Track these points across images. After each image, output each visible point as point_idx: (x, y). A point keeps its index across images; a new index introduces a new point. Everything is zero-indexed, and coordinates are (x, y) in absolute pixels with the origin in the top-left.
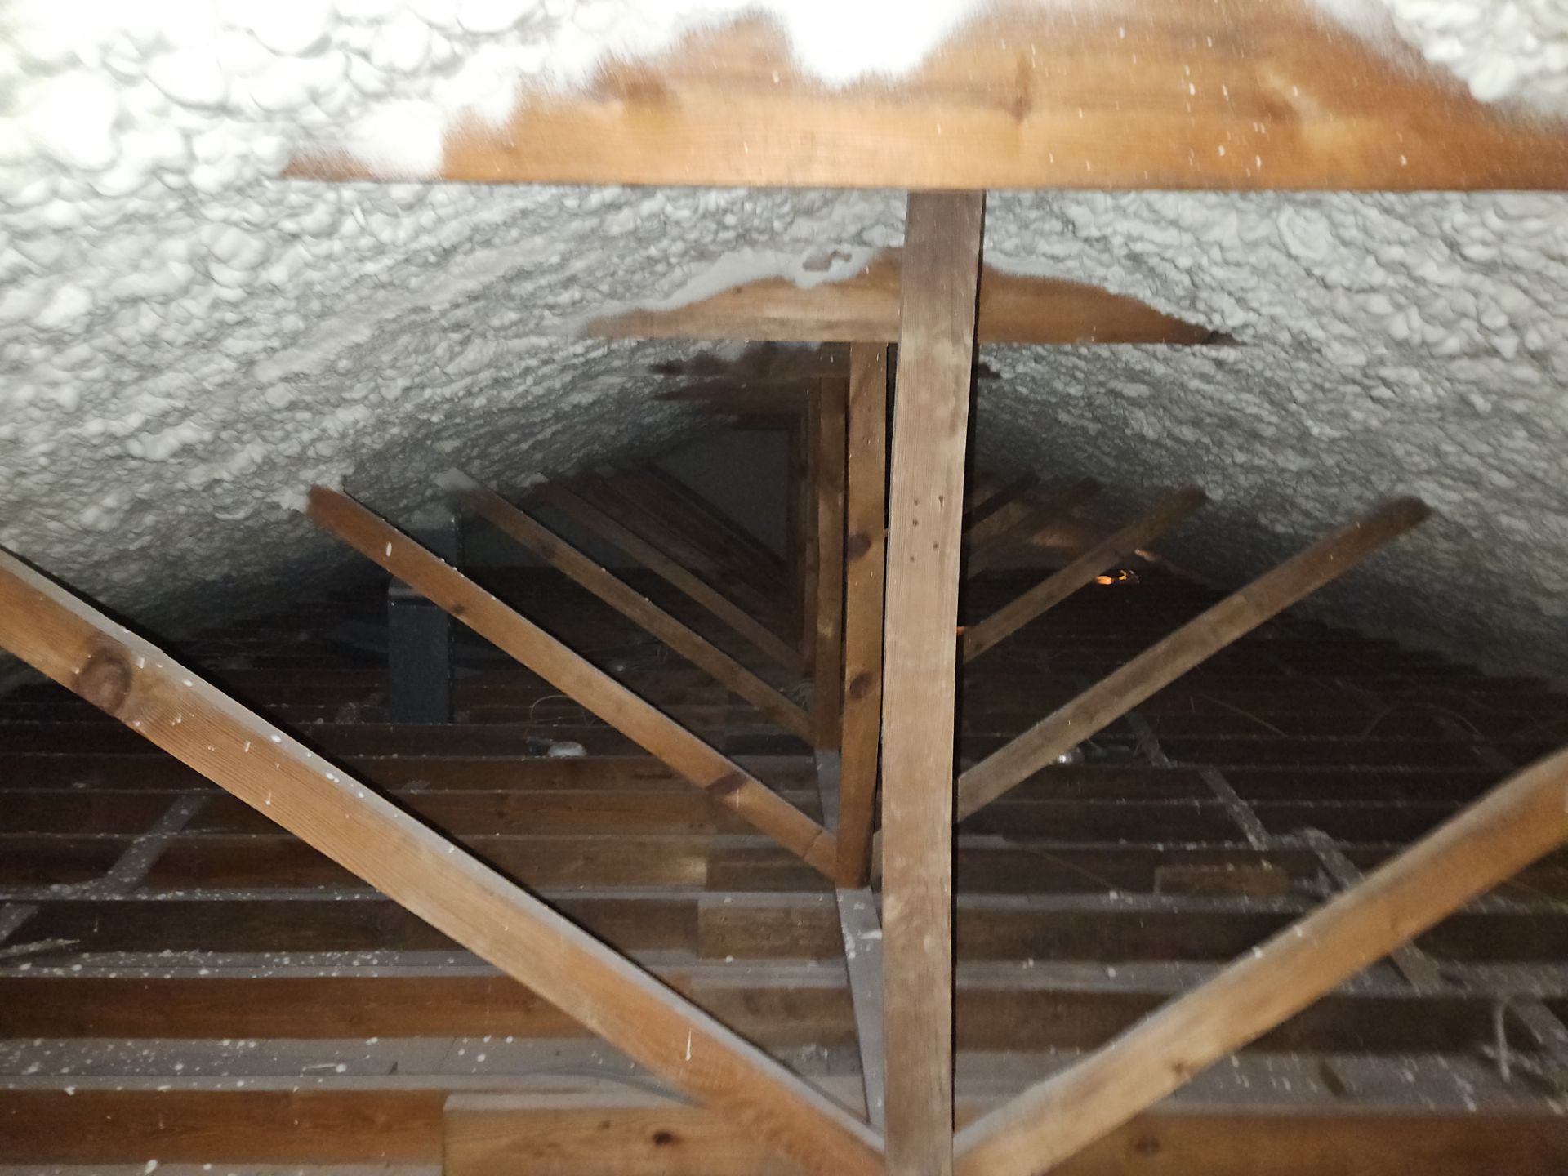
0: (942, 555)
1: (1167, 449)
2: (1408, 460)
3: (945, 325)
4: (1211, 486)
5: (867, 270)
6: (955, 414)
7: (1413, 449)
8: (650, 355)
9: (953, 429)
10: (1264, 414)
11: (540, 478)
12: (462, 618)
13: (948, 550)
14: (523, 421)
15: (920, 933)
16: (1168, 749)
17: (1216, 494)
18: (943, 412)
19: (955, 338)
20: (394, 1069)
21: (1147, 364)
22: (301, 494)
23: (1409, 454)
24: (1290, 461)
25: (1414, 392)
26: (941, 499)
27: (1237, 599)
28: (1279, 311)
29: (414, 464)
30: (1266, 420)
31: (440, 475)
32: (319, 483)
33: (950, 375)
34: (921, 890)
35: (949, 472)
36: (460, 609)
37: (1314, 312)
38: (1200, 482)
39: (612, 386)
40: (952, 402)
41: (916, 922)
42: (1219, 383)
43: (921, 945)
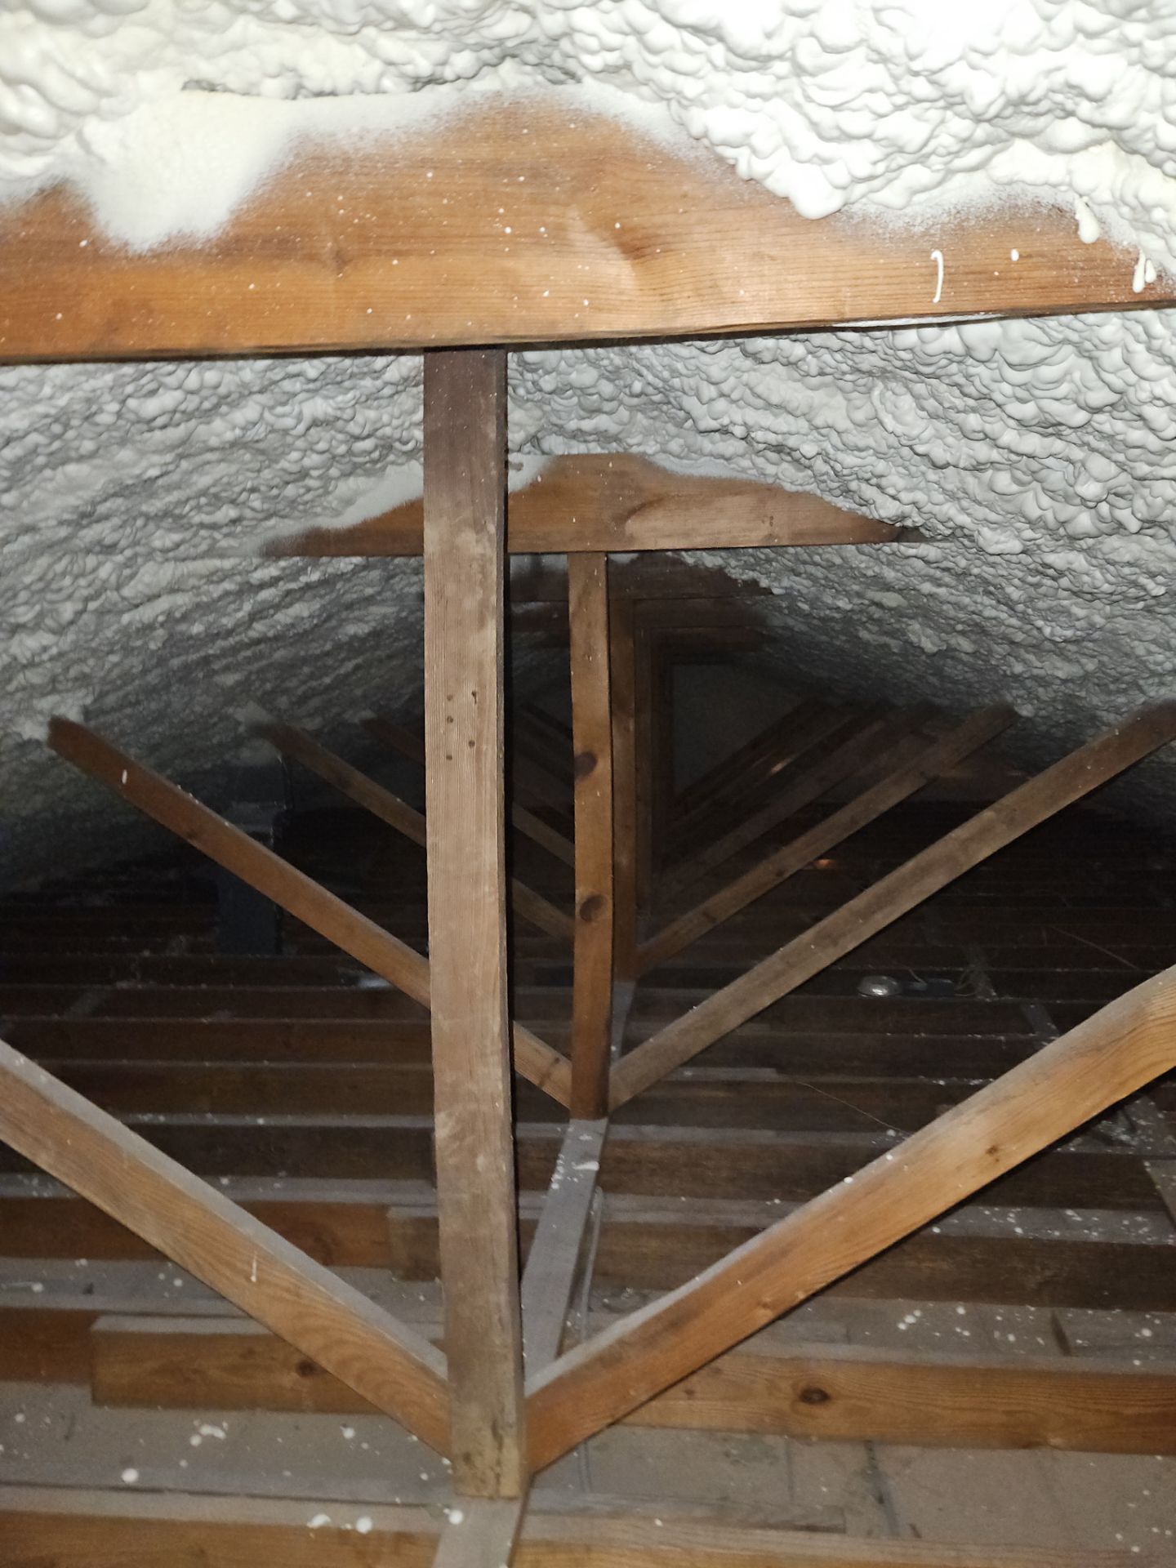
0: (479, 752)
1: (965, 664)
2: (1151, 658)
3: (467, 513)
4: (1019, 701)
5: (539, 479)
6: (483, 604)
7: (1153, 648)
8: (415, 583)
9: (482, 623)
10: (1004, 616)
11: (368, 714)
12: (195, 843)
13: (484, 747)
14: (302, 653)
15: (473, 1153)
16: (998, 983)
17: (1026, 711)
18: (470, 604)
19: (478, 527)
20: (89, 1291)
21: (877, 569)
22: (41, 724)
23: (1150, 653)
24: (1058, 669)
25: (1086, 578)
26: (474, 694)
27: (987, 814)
28: (920, 496)
29: (198, 698)
30: (1007, 622)
31: (239, 709)
32: (57, 713)
33: (475, 566)
34: (472, 1106)
35: (481, 666)
36: (192, 835)
37: (952, 497)
38: (1009, 698)
39: (385, 616)
40: (480, 595)
41: (469, 1140)
42: (947, 586)
43: (474, 1164)
